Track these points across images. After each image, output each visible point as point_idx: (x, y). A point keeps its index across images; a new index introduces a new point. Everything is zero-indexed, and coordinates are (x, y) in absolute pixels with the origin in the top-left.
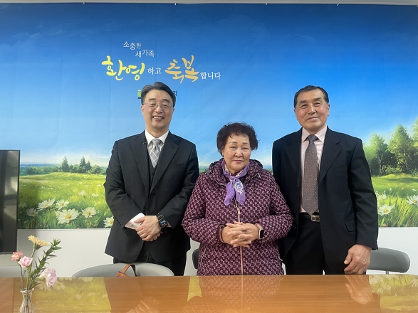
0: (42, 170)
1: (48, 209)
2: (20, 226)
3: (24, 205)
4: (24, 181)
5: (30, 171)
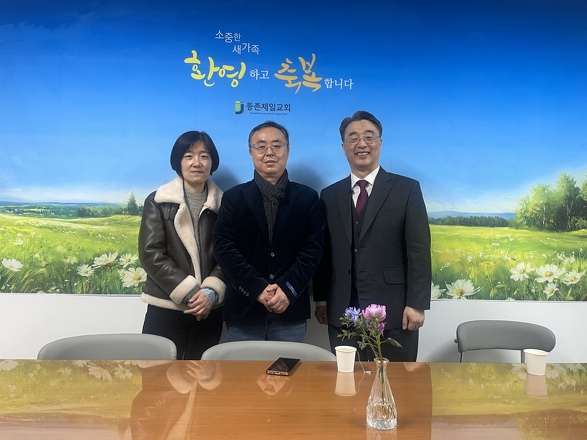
0: (99, 211)
1: (108, 266)
2: (68, 289)
3: (74, 260)
4: (74, 226)
5: (82, 212)
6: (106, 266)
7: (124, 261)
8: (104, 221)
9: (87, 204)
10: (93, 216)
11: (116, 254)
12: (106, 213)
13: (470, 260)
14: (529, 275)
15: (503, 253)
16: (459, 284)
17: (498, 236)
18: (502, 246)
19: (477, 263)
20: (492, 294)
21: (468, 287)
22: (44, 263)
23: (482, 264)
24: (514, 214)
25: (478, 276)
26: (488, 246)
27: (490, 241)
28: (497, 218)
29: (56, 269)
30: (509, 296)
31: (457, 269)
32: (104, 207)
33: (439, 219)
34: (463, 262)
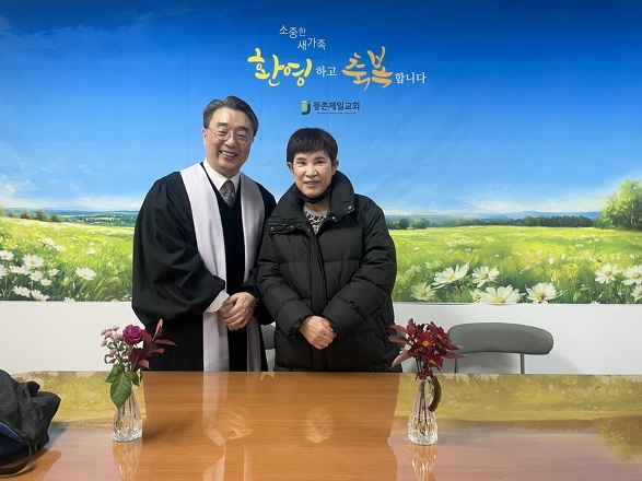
13: (551, 263)
14: (616, 277)
15: (587, 255)
16: (540, 288)
17: (583, 236)
18: (586, 246)
19: (559, 265)
20: (575, 298)
21: (550, 291)
22: (117, 272)
23: (565, 266)
24: (600, 213)
25: (560, 279)
26: (571, 247)
27: (574, 242)
28: (582, 217)
29: (129, 278)
30: (594, 299)
31: (538, 272)
33: (519, 220)
34: (544, 265)
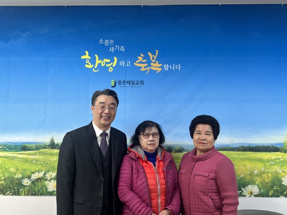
0: (34, 147)
1: (39, 179)
2: (17, 193)
3: (20, 176)
4: (20, 156)
5: (24, 148)
6: (38, 179)
7: (48, 176)
8: (36, 153)
9: (27, 143)
10: (30, 150)
11: (43, 172)
12: (37, 148)
13: (256, 173)
15: (277, 168)
16: (250, 188)
17: (273, 157)
18: (276, 164)
19: (260, 174)
20: (271, 194)
21: (255, 190)
22: (3, 178)
23: (264, 175)
24: (283, 144)
25: (261, 182)
26: (267, 164)
27: (269, 161)
28: (273, 146)
29: (10, 182)
30: (282, 195)
31: (248, 178)
32: (36, 144)
33: (236, 148)
34: (251, 174)
